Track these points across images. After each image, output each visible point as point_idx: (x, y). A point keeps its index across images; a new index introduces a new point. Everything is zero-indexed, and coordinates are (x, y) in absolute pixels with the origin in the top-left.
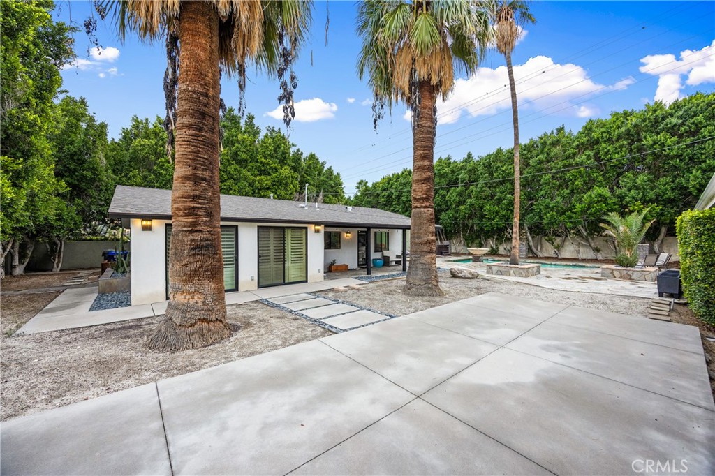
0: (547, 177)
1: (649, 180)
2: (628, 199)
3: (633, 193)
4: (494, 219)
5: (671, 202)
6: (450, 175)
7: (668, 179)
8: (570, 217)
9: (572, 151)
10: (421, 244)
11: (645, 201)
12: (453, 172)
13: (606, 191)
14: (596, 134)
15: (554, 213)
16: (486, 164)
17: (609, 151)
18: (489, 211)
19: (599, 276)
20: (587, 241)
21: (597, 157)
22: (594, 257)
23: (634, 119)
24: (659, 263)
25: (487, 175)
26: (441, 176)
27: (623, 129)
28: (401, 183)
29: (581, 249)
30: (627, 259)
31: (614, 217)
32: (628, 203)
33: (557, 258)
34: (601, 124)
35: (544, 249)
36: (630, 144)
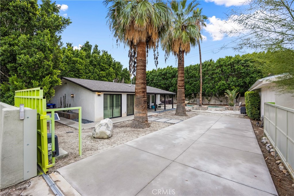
0: (207, 76)
1: (237, 79)
2: (231, 85)
3: (232, 83)
4: (189, 90)
5: (242, 86)
6: (173, 73)
7: (241, 79)
8: (214, 90)
9: (215, 68)
10: (181, 100)
11: (235, 86)
12: (174, 72)
13: (224, 82)
14: (222, 63)
15: (209, 89)
16: (186, 70)
17: (225, 69)
18: (188, 87)
19: (224, 109)
20: (218, 98)
21: (222, 71)
22: (220, 104)
23: (233, 60)
24: (239, 105)
25: (187, 74)
26: (170, 73)
27: (229, 63)
28: (153, 75)
29: (216, 101)
30: (232, 104)
31: (228, 91)
32: (231, 86)
33: (209, 104)
34: (223, 60)
35: (205, 101)
36: (231, 67)
